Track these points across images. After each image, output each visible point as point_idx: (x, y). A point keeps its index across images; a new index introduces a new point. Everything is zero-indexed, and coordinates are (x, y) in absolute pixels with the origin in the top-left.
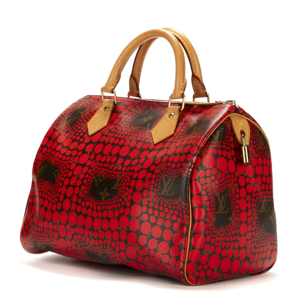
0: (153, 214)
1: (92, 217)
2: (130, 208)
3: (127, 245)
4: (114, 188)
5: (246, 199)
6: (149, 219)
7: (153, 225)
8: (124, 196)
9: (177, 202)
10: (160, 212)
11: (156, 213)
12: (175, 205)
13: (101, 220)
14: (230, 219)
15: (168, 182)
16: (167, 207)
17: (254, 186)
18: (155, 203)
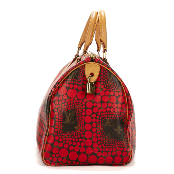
5: (92, 116)
14: (76, 127)
17: (100, 108)
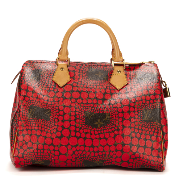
0: (138, 133)
1: (91, 139)
2: (122, 130)
3: (123, 153)
4: (106, 119)
6: (136, 136)
7: (139, 139)
8: (116, 124)
9: (154, 124)
10: (142, 130)
11: (140, 131)
12: (152, 125)
13: (99, 140)
15: (148, 112)
16: (148, 127)
18: (139, 125)
